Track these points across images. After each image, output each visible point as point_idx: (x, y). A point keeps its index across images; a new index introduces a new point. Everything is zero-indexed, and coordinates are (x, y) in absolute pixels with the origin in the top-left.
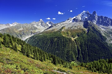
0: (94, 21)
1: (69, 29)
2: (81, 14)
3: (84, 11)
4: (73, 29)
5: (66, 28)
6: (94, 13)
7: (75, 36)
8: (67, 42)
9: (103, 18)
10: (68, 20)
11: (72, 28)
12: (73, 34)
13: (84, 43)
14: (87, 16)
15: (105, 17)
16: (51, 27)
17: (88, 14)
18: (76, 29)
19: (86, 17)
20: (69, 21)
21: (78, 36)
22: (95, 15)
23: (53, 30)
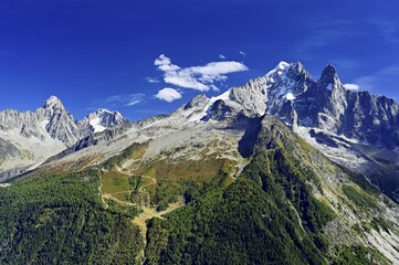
0: (325, 119)
1: (164, 157)
2: (263, 80)
3: (283, 65)
4: (180, 159)
5: (152, 152)
6: (328, 75)
7: (173, 200)
8: (105, 230)
9: (374, 101)
10: (186, 108)
11: (178, 154)
12: (165, 185)
13: (188, 239)
14: (294, 90)
15: (382, 100)
16: (85, 146)
17: (299, 78)
18: (194, 158)
19: (290, 97)
20: (189, 112)
21: (188, 198)
22: (329, 88)
23: (81, 162)
